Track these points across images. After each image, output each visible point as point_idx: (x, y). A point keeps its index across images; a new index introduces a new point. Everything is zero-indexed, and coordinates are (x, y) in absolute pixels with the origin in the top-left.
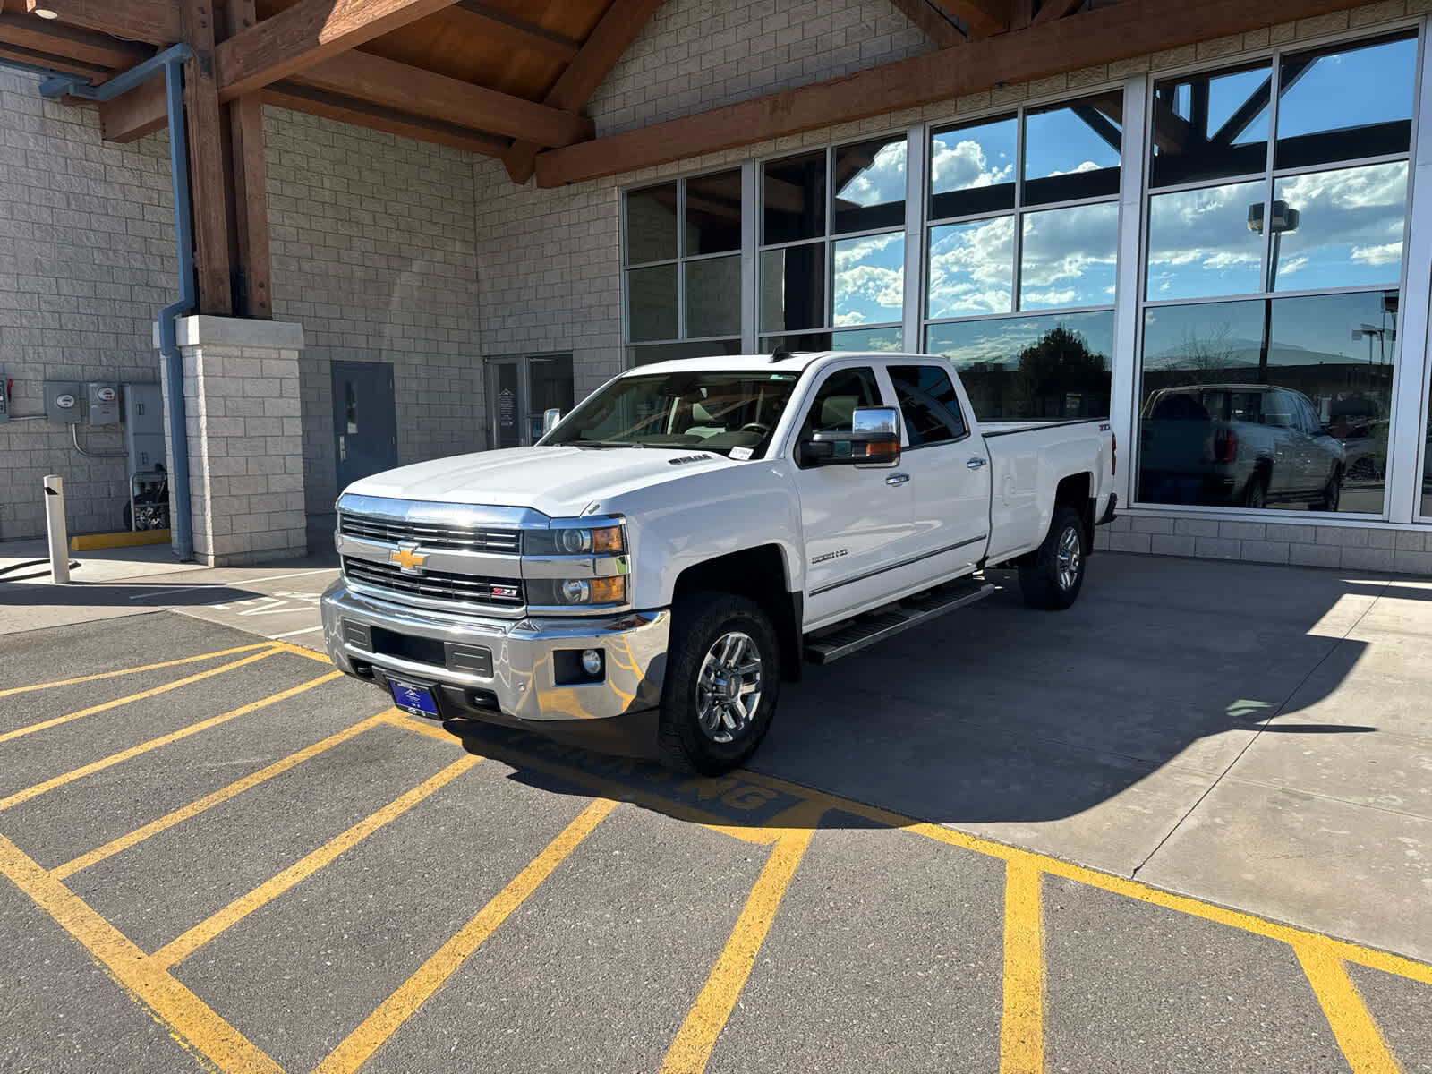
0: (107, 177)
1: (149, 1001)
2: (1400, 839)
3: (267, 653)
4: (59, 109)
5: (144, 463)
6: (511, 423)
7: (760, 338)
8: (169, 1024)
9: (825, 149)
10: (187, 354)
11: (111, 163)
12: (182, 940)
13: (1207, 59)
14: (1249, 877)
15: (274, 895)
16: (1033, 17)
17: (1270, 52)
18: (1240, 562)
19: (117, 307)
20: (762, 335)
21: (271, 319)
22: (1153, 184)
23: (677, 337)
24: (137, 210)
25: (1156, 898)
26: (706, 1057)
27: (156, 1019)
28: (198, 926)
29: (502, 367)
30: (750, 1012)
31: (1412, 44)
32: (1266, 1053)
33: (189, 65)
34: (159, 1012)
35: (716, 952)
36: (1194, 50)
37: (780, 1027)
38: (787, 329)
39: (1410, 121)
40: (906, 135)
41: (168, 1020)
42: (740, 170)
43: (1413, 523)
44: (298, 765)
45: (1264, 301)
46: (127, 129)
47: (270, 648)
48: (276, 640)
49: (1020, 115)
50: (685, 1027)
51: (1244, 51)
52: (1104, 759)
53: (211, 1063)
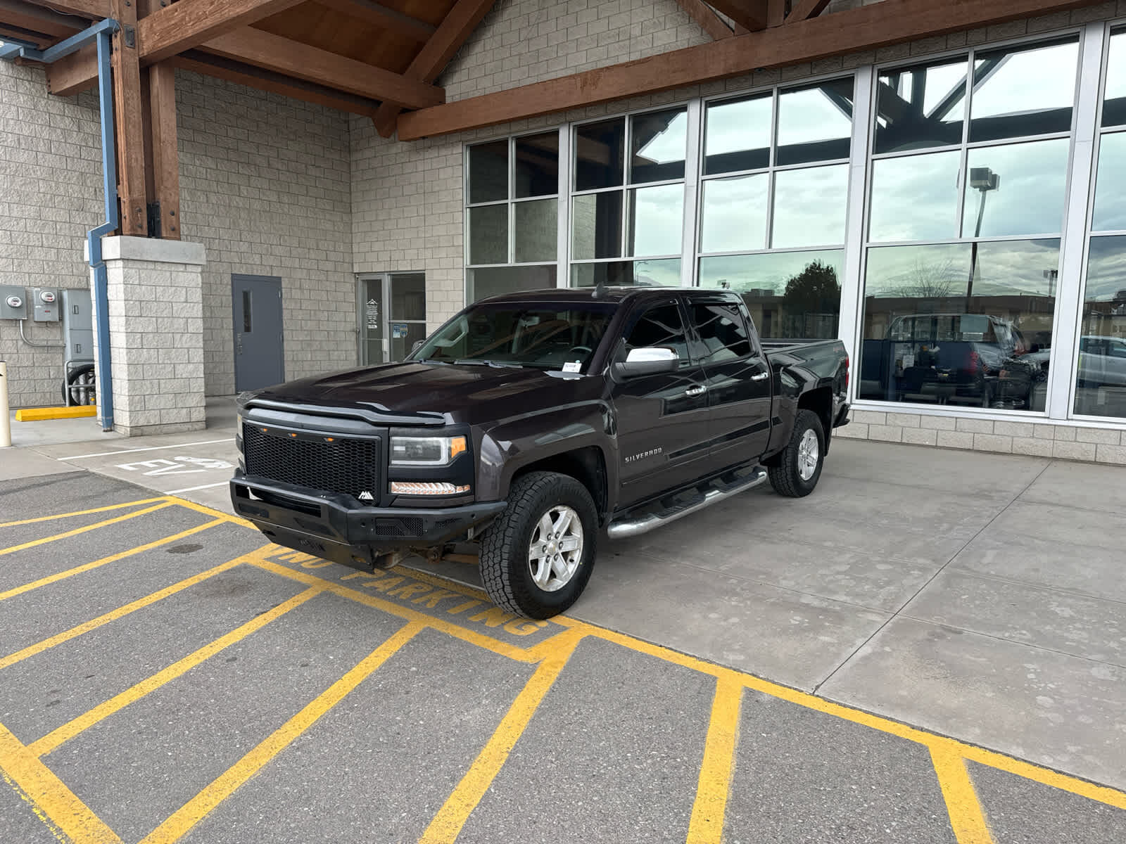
0: (51, 123)
1: (20, 782)
2: (1025, 665)
3: (161, 506)
4: (13, 67)
5: (77, 352)
6: (376, 326)
7: (572, 264)
8: (33, 801)
9: (624, 116)
10: (111, 266)
11: (55, 112)
12: (54, 734)
13: (918, 55)
14: (904, 693)
15: (135, 699)
16: (786, 16)
17: (966, 50)
18: (936, 447)
19: (58, 227)
20: (573, 262)
21: (180, 239)
22: (876, 151)
23: (507, 262)
24: (76, 150)
25: (831, 709)
26: (458, 831)
27: (23, 797)
28: (69, 723)
29: (369, 282)
30: (499, 796)
31: (1074, 47)
32: (894, 831)
33: (116, 36)
34: (26, 791)
35: (479, 747)
36: (908, 47)
37: (520, 808)
38: (597, 258)
39: (1072, 108)
40: (686, 108)
41: (33, 798)
42: (558, 132)
43: (1068, 419)
44: (172, 595)
45: (972, 244)
46: (67, 86)
47: (164, 502)
48: (171, 495)
49: (775, 93)
50: (445, 807)
51: (947, 49)
52: (805, 600)
53: (62, 833)
